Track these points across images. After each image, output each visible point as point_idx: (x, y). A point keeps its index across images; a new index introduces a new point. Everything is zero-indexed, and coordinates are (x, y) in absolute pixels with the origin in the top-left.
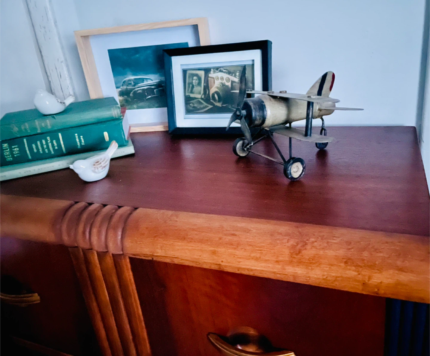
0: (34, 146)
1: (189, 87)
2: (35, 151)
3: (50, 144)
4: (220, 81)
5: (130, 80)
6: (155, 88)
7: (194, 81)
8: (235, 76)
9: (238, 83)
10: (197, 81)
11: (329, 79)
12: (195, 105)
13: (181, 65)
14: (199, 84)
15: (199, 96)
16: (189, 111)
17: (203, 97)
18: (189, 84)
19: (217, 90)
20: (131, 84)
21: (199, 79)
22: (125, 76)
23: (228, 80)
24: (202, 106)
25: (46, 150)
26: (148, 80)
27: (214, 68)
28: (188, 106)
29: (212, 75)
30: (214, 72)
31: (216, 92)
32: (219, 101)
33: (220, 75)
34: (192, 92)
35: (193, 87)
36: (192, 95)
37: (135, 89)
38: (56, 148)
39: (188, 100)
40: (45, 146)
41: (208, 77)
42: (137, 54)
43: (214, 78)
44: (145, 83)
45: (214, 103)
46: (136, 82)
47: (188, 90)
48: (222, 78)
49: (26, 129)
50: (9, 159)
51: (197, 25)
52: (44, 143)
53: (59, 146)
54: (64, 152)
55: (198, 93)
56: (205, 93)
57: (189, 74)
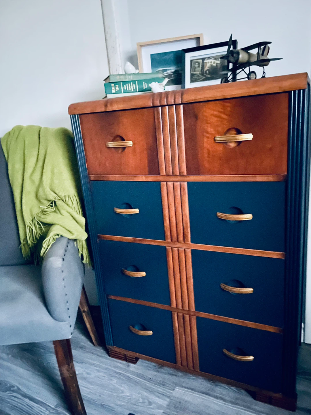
0: (125, 86)
2: (126, 89)
3: (132, 86)
4: (210, 64)
5: (160, 71)
6: (173, 74)
7: (196, 65)
8: (218, 60)
9: (220, 64)
10: (198, 65)
11: (267, 49)
12: (196, 78)
13: (190, 57)
15: (198, 73)
16: (192, 81)
18: (193, 67)
19: (208, 68)
21: (199, 63)
22: (158, 68)
23: (214, 63)
24: (199, 78)
25: (130, 89)
26: (170, 70)
27: (207, 58)
28: (192, 79)
29: (206, 61)
30: (207, 60)
31: (208, 70)
32: (209, 74)
33: (210, 60)
34: (195, 71)
35: (195, 68)
36: (195, 73)
38: (134, 89)
39: (192, 75)
40: (130, 87)
41: (204, 62)
42: (165, 56)
45: (206, 75)
47: (193, 70)
48: (211, 62)
49: (122, 78)
50: (114, 92)
51: (199, 37)
52: (129, 85)
53: (136, 87)
54: (137, 91)
55: (198, 71)
56: (201, 71)
57: (194, 62)
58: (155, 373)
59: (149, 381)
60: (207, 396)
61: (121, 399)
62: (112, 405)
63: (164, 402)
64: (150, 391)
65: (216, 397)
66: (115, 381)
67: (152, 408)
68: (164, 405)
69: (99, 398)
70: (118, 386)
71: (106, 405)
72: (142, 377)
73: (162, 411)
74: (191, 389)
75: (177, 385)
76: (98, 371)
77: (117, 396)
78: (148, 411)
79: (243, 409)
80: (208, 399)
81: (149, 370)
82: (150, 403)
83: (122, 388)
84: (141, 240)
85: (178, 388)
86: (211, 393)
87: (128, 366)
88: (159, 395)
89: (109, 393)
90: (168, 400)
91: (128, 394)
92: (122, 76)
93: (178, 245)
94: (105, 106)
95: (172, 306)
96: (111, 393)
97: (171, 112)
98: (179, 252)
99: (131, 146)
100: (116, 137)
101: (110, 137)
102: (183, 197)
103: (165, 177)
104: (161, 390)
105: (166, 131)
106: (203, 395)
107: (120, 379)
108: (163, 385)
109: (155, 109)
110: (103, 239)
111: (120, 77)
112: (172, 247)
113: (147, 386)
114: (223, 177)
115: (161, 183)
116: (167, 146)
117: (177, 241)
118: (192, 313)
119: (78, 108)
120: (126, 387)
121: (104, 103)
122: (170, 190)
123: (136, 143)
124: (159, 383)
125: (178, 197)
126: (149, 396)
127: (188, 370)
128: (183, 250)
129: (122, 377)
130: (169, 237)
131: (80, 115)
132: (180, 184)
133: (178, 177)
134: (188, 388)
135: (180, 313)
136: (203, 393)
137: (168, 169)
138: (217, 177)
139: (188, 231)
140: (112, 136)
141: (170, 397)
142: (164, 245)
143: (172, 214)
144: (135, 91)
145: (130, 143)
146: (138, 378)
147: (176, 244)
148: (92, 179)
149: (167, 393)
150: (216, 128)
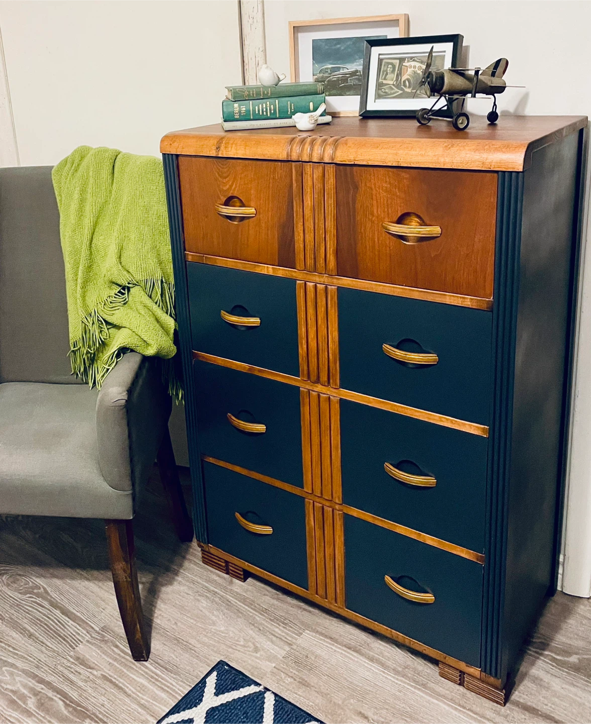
0: (257, 108)
1: (382, 75)
2: (257, 112)
3: (268, 108)
4: (412, 69)
5: (327, 69)
6: (349, 77)
7: (388, 69)
10: (391, 69)
11: (502, 64)
12: (387, 91)
13: (379, 55)
14: (393, 71)
15: (391, 82)
17: (395, 83)
18: (383, 71)
19: (409, 77)
20: (327, 72)
21: (394, 67)
22: (324, 64)
23: (420, 68)
24: (393, 91)
25: (265, 113)
26: (345, 69)
27: (408, 58)
28: (380, 92)
29: (405, 63)
30: (408, 61)
31: (408, 80)
32: (409, 87)
33: (413, 64)
34: (385, 79)
35: (387, 74)
36: (385, 82)
37: (330, 77)
38: (272, 111)
40: (265, 110)
41: (402, 65)
42: (339, 44)
43: (407, 67)
44: (341, 71)
45: (404, 88)
46: (334, 70)
47: (382, 77)
48: (415, 67)
49: (253, 94)
50: (237, 117)
51: (399, 20)
52: (264, 107)
53: (275, 110)
54: (278, 116)
55: (391, 80)
56: (397, 80)
57: (385, 62)
58: (276, 602)
59: (261, 614)
60: (355, 654)
61: (209, 635)
62: (192, 641)
63: (280, 651)
64: (260, 630)
65: (372, 659)
66: (204, 603)
67: (256, 658)
68: (279, 656)
69: (174, 627)
70: (208, 614)
71: (183, 640)
72: (252, 605)
73: (274, 665)
74: (331, 638)
75: (308, 627)
77: (205, 630)
78: (250, 662)
79: (412, 686)
80: (356, 659)
81: (265, 595)
82: (256, 650)
83: (214, 618)
84: (260, 371)
85: (308, 632)
86: (364, 651)
87: (231, 583)
88: (274, 639)
89: (192, 621)
90: (287, 648)
91: (223, 629)
92: (253, 91)
93: (319, 388)
94: (217, 148)
95: (305, 490)
96: (195, 623)
97: (318, 173)
98: (321, 399)
99: (253, 217)
100: (232, 198)
101: (222, 197)
102: (331, 310)
103: (304, 273)
104: (280, 632)
105: (308, 202)
106: (349, 651)
107: (213, 601)
108: (283, 623)
109: (293, 164)
110: (201, 359)
111: (249, 92)
112: (309, 390)
113: (257, 620)
114: (394, 287)
115: (298, 282)
116: (310, 224)
117: (318, 381)
118: (337, 507)
119: (176, 143)
120: (221, 617)
121: (216, 142)
122: (311, 295)
123: (261, 212)
124: (277, 620)
125: (323, 309)
126: (257, 636)
127: (327, 604)
128: (326, 398)
129: (217, 599)
130: (306, 372)
131: (177, 156)
132: (326, 288)
133: (325, 277)
134: (326, 636)
135: (318, 504)
136: (350, 648)
137: (310, 262)
138: (385, 286)
139: (336, 368)
140: (224, 196)
141: (292, 645)
142: (297, 384)
143: (312, 335)
144: (274, 117)
145: (253, 210)
146: (244, 606)
147: (317, 387)
148: (190, 258)
149: (288, 637)
150: (386, 210)
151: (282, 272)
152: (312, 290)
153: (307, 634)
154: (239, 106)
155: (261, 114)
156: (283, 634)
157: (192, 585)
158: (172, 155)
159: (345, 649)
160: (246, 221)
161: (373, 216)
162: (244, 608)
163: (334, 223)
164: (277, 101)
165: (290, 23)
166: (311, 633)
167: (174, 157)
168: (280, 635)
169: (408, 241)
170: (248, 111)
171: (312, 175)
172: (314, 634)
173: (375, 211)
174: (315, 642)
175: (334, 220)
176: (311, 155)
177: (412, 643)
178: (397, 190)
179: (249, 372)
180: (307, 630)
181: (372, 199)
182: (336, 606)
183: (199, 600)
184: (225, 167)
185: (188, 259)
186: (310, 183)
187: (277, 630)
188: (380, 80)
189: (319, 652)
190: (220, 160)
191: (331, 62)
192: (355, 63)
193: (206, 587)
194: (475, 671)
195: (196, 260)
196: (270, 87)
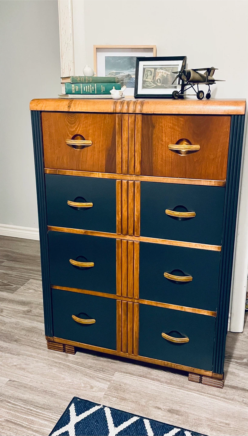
0: (84, 87)
1: (145, 76)
2: (85, 90)
3: (91, 88)
4: (161, 74)
5: (113, 73)
6: (125, 78)
7: (148, 73)
8: (169, 72)
9: (170, 75)
10: (150, 74)
12: (148, 84)
13: (144, 65)
14: (151, 75)
16: (143, 87)
17: (152, 81)
18: (146, 74)
19: (159, 78)
21: (151, 72)
22: (111, 70)
24: (151, 85)
25: (89, 91)
26: (123, 73)
27: (159, 68)
28: (144, 85)
29: (157, 71)
30: (159, 70)
32: (160, 83)
33: (161, 71)
34: (147, 78)
35: (148, 76)
36: (146, 80)
38: (93, 90)
39: (144, 82)
40: (89, 89)
41: (156, 71)
43: (158, 72)
44: (121, 74)
45: (157, 83)
46: (117, 73)
48: (162, 73)
49: (82, 80)
50: (73, 92)
51: (153, 48)
52: (89, 87)
53: (94, 89)
54: (96, 93)
55: (150, 79)
56: (153, 79)
57: (146, 70)
58: (95, 361)
59: (89, 369)
60: (145, 379)
61: (63, 385)
62: (55, 391)
63: (105, 385)
64: (91, 377)
65: (153, 379)
66: (55, 370)
67: (93, 391)
68: (105, 388)
69: (41, 385)
70: (58, 374)
71: (49, 391)
72: (82, 365)
73: (104, 393)
74: (129, 373)
75: (116, 370)
76: (37, 362)
77: (60, 383)
78: (90, 394)
79: (177, 388)
80: (146, 381)
81: (88, 359)
82: (92, 387)
83: (63, 376)
84: (91, 232)
86: (148, 376)
87: (67, 356)
88: (100, 380)
89: (51, 380)
90: (109, 383)
91: (70, 381)
92: (82, 78)
93: (128, 238)
94: (69, 107)
95: (117, 294)
96: (53, 381)
97: (131, 119)
98: (129, 244)
99: (91, 146)
100: (76, 135)
101: (70, 135)
102: (137, 194)
103: (121, 175)
104: (102, 376)
105: (125, 135)
106: (141, 378)
107: (60, 367)
108: (103, 371)
109: (117, 115)
110: (53, 230)
111: (80, 78)
112: (122, 239)
113: (87, 372)
114: (173, 179)
115: (117, 180)
116: (125, 148)
117: (127, 234)
118: (136, 301)
119: (40, 104)
120: (67, 375)
121: (68, 103)
122: (125, 187)
123: (95, 143)
124: (99, 370)
125: (132, 194)
126: (90, 381)
127: (128, 356)
128: (132, 242)
129: (62, 366)
130: (120, 230)
131: (41, 112)
132: (134, 182)
133: (133, 177)
134: (127, 373)
135: (124, 301)
136: (141, 376)
137: (125, 168)
138: (168, 179)
139: (138, 226)
140: (72, 135)
141: (111, 381)
142: (115, 237)
143: (125, 209)
144: (94, 93)
145: (91, 142)
146: (78, 366)
147: (127, 237)
148: (48, 172)
149: (107, 378)
150: (170, 138)
151: (107, 176)
152: (126, 184)
153: (117, 374)
154: (75, 86)
155: (87, 91)
156: (104, 377)
157: (45, 361)
158: (38, 111)
159: (139, 377)
160: (86, 149)
161: (163, 141)
162: (78, 367)
163: (140, 146)
164: (95, 84)
165: (94, 46)
166: (118, 373)
167: (39, 112)
168: (102, 377)
169: (181, 154)
170: (79, 89)
171: (128, 121)
172: (121, 373)
173: (164, 139)
174: (122, 377)
175: (140, 145)
176: (128, 109)
177: (176, 366)
178: (177, 127)
179: (85, 234)
180: (116, 372)
181: (163, 132)
182: (133, 355)
183: (51, 369)
184: (72, 118)
185: (46, 172)
186: (127, 124)
187: (99, 375)
188: (144, 79)
189: (125, 381)
190: (70, 114)
191: (115, 69)
192: (128, 71)
193: (54, 361)
194: (209, 373)
195: (52, 172)
196: (91, 77)
